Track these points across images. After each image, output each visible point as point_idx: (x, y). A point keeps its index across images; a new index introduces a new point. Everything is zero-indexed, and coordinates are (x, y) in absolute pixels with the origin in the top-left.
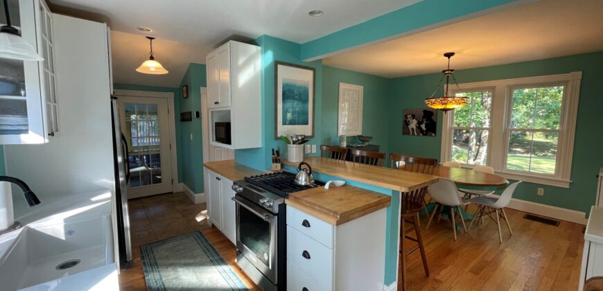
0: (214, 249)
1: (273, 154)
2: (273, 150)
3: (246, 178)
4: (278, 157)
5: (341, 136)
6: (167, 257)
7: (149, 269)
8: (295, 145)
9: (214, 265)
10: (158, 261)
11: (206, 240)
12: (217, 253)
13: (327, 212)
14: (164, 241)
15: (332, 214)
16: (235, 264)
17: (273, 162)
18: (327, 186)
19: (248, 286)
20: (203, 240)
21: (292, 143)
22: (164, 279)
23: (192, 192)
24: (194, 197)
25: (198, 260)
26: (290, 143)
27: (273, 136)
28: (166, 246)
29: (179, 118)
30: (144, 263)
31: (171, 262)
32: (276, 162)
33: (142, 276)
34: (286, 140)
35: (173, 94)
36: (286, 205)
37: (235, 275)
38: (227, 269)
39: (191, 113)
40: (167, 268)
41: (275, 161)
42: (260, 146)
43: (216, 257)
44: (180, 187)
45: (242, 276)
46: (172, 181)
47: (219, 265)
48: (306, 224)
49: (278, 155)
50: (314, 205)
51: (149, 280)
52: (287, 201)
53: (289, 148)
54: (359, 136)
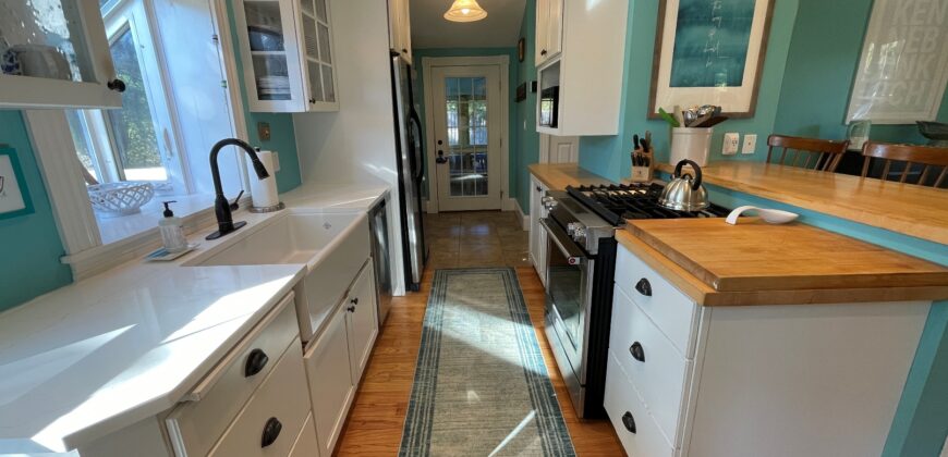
0: (522, 299)
1: (637, 147)
2: (636, 138)
3: (569, 187)
4: (643, 152)
5: (852, 123)
6: (460, 292)
7: (434, 299)
8: (688, 130)
9: (513, 320)
10: (448, 294)
11: (517, 282)
12: (524, 305)
13: (691, 268)
14: (464, 271)
15: (701, 276)
16: (542, 329)
17: (634, 165)
18: (732, 218)
19: (550, 374)
20: (512, 281)
21: (683, 124)
22: (445, 317)
23: (522, 214)
24: (522, 220)
25: (495, 306)
26: (678, 126)
27: (645, 111)
28: (466, 277)
29: (515, 97)
30: (433, 291)
31: (463, 298)
32: (641, 164)
33: (423, 305)
34: (671, 120)
35: (507, 57)
36: (616, 242)
37: (536, 345)
38: (528, 332)
39: (525, 84)
40: (454, 305)
41: (639, 161)
42: (615, 132)
43: (521, 311)
44: (510, 204)
45: (546, 351)
46: (502, 193)
47: (520, 322)
48: (644, 287)
49: (646, 150)
50: (668, 248)
51: (429, 313)
52: (620, 235)
53: (675, 137)
54: (921, 124)
